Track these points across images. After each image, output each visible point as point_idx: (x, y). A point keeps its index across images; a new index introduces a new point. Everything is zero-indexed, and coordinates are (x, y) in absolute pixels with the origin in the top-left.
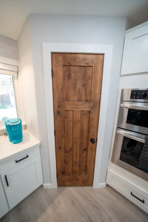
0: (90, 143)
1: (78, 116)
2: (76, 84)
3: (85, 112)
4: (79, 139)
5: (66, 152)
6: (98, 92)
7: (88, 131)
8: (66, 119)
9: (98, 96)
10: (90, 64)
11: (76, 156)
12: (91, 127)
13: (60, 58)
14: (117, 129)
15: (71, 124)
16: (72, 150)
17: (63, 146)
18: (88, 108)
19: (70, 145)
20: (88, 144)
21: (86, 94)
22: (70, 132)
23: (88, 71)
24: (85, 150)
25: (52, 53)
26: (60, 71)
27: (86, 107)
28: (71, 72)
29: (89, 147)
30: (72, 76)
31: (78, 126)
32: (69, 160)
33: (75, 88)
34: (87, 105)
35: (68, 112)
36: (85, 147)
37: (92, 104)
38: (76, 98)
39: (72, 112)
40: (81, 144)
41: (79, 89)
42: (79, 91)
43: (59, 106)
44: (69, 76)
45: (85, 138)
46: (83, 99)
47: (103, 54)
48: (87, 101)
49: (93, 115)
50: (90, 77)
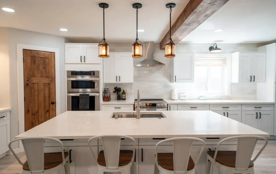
0: (51, 105)
1: (42, 87)
2: (39, 67)
3: (46, 84)
4: (43, 103)
5: (33, 114)
6: (53, 71)
7: (49, 97)
8: (32, 90)
9: (53, 74)
10: (47, 57)
11: (41, 117)
12: (51, 93)
13: (29, 52)
14: (67, 93)
15: (36, 92)
16: (38, 112)
17: (30, 110)
18: (48, 81)
19: (37, 109)
20: (50, 106)
21: (46, 73)
22: (36, 98)
23: (46, 60)
24: (48, 111)
25: (23, 49)
26: (29, 60)
27: (46, 81)
28: (36, 60)
29: (51, 108)
30: (36, 62)
31: (42, 93)
32: (36, 121)
33: (38, 69)
34: (47, 79)
35: (35, 84)
36: (48, 108)
37: (50, 79)
38: (39, 76)
39: (37, 84)
40: (45, 107)
41: (41, 70)
42: (41, 71)
43: (28, 80)
44: (34, 62)
45: (47, 102)
46: (44, 75)
47: (54, 53)
48: (47, 77)
49: (52, 86)
50: (47, 63)
